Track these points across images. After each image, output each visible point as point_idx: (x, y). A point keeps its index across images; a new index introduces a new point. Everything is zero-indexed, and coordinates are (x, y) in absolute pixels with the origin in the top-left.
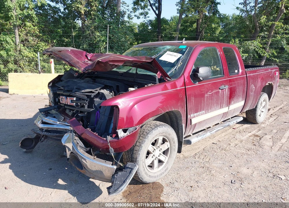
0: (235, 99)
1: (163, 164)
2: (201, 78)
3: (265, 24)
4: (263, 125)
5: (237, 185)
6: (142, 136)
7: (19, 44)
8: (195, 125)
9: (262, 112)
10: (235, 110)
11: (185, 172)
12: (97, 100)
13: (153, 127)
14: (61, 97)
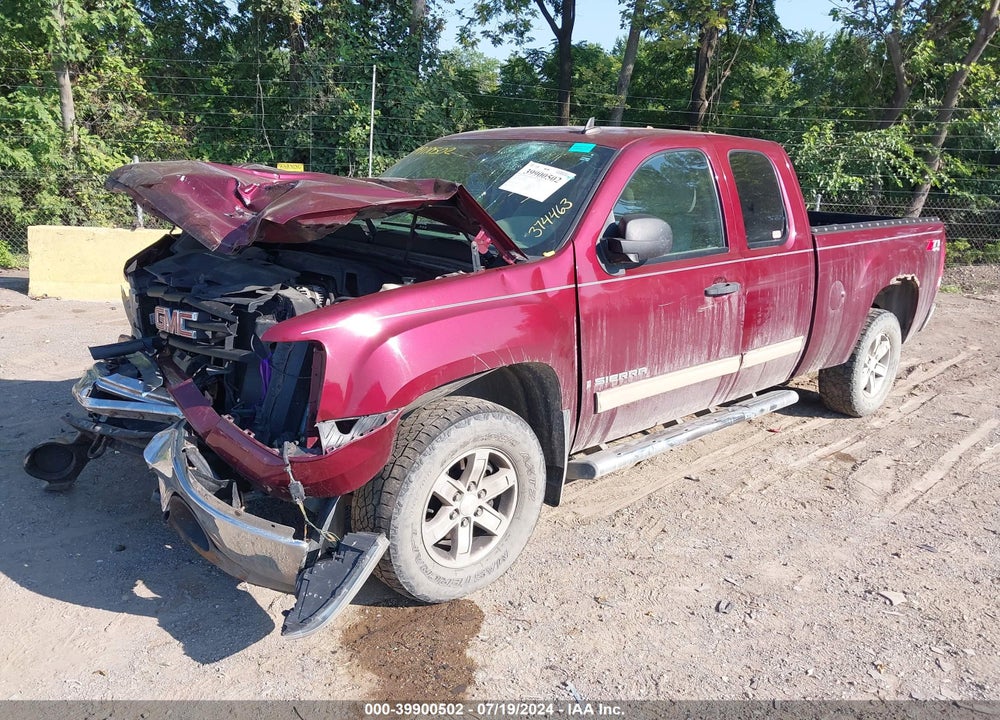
0: (767, 331)
1: (491, 540)
2: (632, 258)
3: (929, 71)
4: (876, 423)
5: (735, 616)
6: (412, 445)
7: (72, 128)
8: (613, 413)
9: (877, 376)
10: (766, 367)
11: (569, 569)
12: (266, 321)
13: (453, 418)
14: (158, 309)
